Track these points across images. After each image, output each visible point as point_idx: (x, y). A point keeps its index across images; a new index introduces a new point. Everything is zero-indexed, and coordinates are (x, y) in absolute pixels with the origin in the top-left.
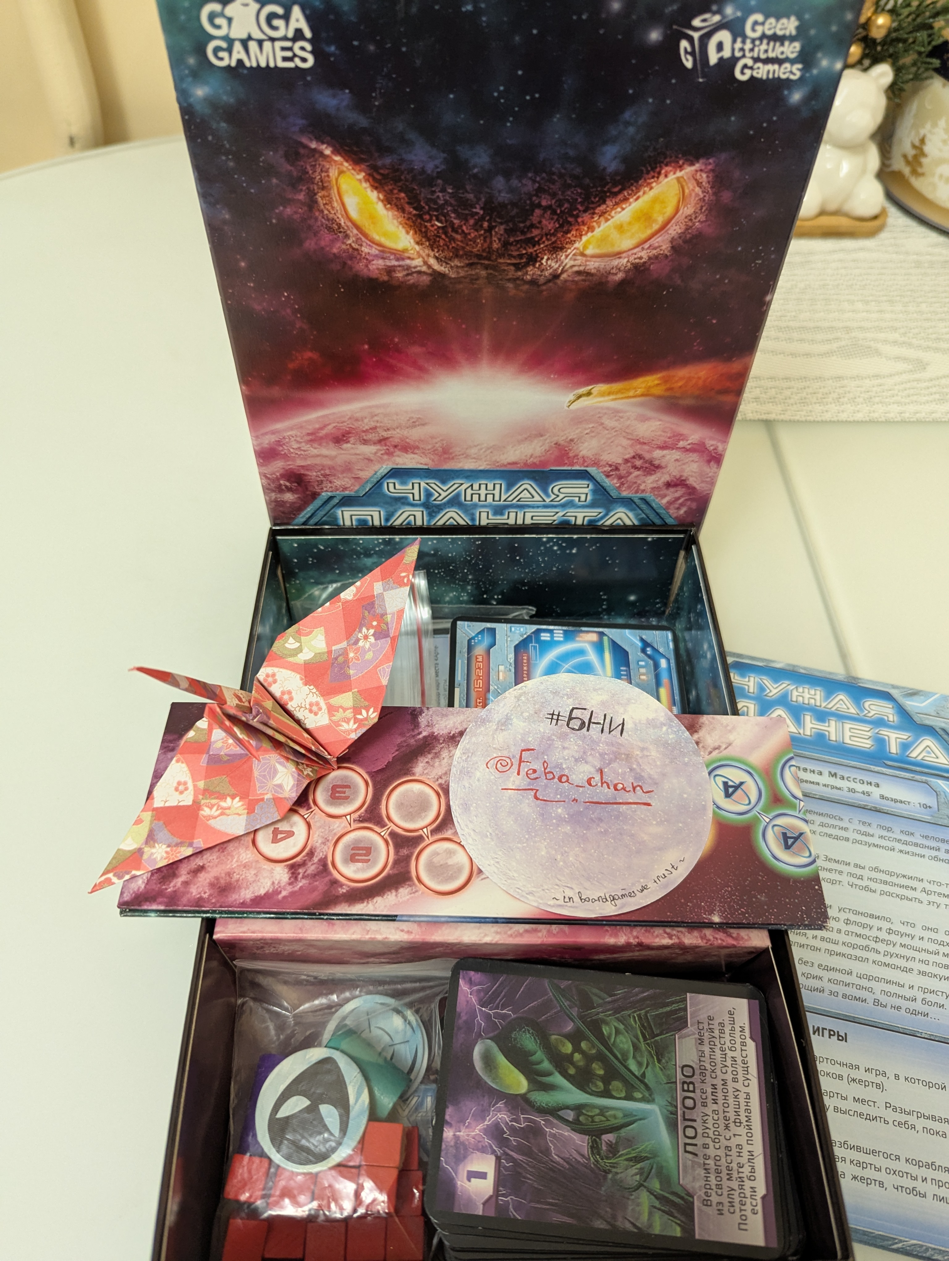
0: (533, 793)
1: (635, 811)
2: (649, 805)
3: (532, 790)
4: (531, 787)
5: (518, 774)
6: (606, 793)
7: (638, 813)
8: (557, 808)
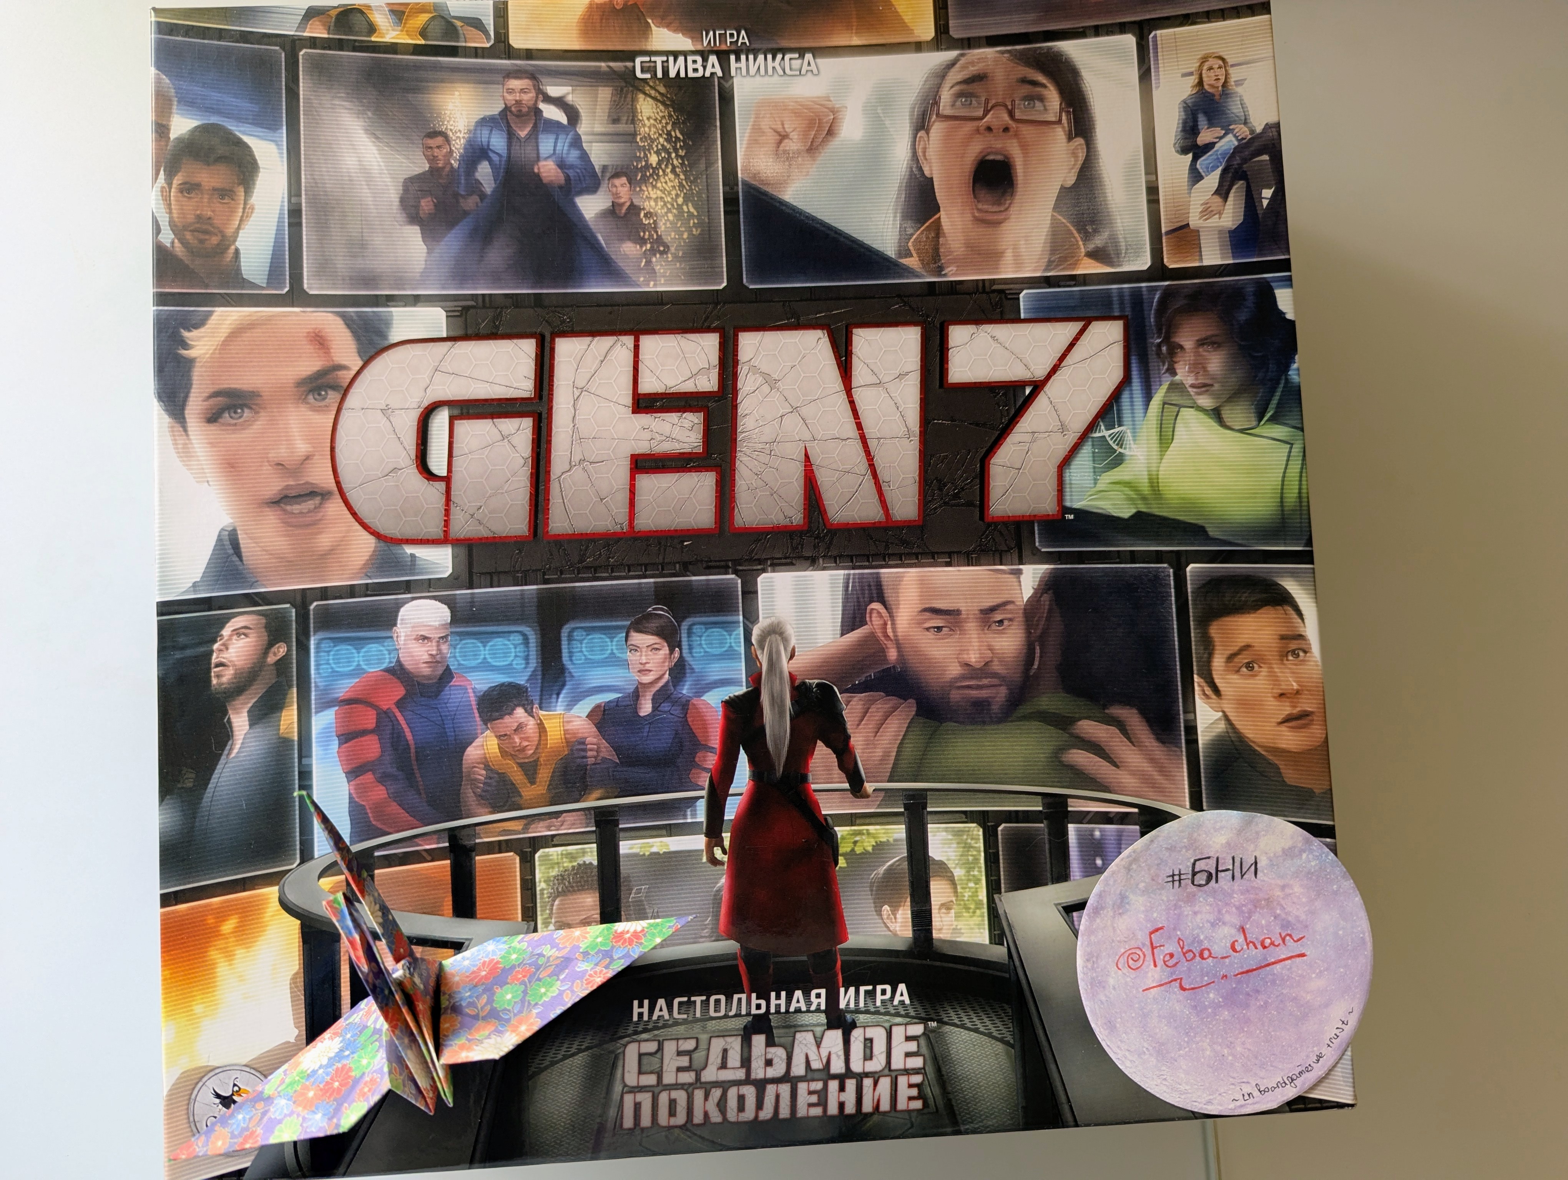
0: (1177, 984)
1: (1291, 968)
2: (1303, 955)
3: (1175, 980)
4: (1174, 977)
5: (1155, 966)
6: (1254, 955)
7: (1294, 969)
8: (1208, 993)
